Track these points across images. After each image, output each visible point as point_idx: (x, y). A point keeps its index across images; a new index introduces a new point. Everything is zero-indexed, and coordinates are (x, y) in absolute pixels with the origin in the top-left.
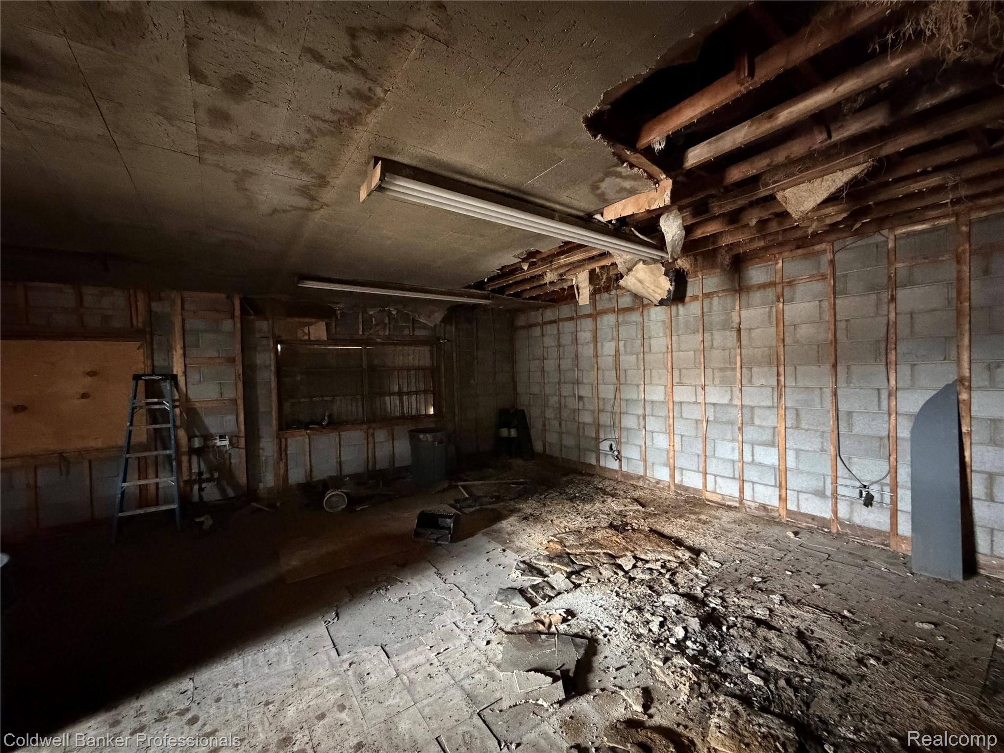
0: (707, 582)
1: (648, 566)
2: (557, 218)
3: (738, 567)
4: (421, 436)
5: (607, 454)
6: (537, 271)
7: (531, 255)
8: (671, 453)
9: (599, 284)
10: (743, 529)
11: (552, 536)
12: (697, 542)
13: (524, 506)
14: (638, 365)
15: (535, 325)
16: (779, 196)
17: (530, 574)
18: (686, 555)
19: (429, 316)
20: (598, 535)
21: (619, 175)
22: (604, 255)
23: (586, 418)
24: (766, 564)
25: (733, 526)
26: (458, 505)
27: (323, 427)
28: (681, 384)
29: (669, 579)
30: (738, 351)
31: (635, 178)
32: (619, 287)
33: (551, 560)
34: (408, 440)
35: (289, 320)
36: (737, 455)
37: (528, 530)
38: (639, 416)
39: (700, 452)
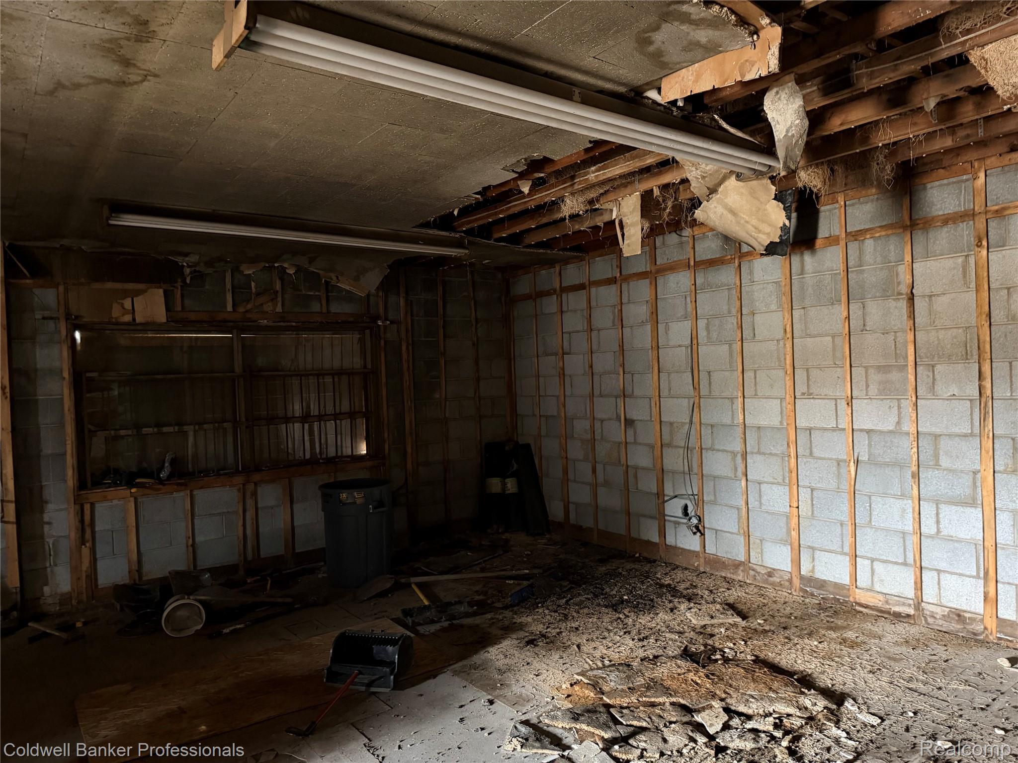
0: (856, 752)
1: (750, 725)
2: (576, 96)
3: (910, 723)
4: (344, 496)
5: (679, 523)
6: (546, 196)
7: (536, 165)
8: (795, 521)
9: (660, 217)
10: (922, 655)
11: (578, 674)
12: (839, 680)
13: (529, 619)
14: (731, 363)
15: (549, 293)
16: (974, 57)
17: (537, 744)
18: (817, 704)
19: (357, 279)
20: (662, 671)
21: (685, 18)
22: (667, 164)
23: (640, 458)
24: (961, 716)
25: (904, 649)
26: (409, 621)
27: (161, 482)
28: (809, 395)
29: (788, 748)
30: (911, 337)
31: (714, 23)
32: (694, 223)
33: (576, 717)
34: (320, 501)
35: (97, 286)
36: (911, 522)
37: (536, 664)
38: (734, 454)
39: (846, 518)
